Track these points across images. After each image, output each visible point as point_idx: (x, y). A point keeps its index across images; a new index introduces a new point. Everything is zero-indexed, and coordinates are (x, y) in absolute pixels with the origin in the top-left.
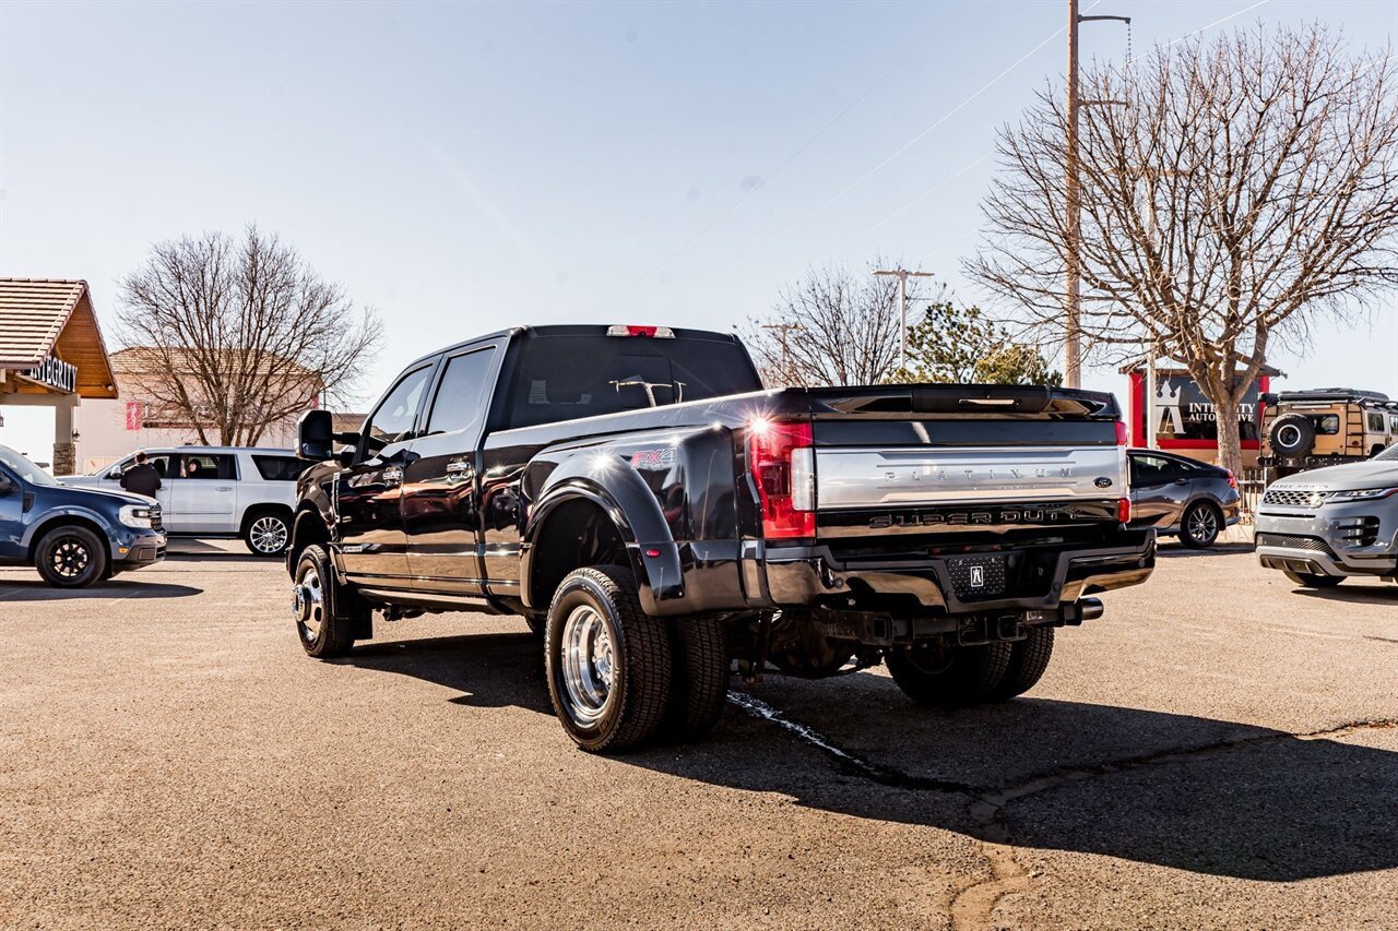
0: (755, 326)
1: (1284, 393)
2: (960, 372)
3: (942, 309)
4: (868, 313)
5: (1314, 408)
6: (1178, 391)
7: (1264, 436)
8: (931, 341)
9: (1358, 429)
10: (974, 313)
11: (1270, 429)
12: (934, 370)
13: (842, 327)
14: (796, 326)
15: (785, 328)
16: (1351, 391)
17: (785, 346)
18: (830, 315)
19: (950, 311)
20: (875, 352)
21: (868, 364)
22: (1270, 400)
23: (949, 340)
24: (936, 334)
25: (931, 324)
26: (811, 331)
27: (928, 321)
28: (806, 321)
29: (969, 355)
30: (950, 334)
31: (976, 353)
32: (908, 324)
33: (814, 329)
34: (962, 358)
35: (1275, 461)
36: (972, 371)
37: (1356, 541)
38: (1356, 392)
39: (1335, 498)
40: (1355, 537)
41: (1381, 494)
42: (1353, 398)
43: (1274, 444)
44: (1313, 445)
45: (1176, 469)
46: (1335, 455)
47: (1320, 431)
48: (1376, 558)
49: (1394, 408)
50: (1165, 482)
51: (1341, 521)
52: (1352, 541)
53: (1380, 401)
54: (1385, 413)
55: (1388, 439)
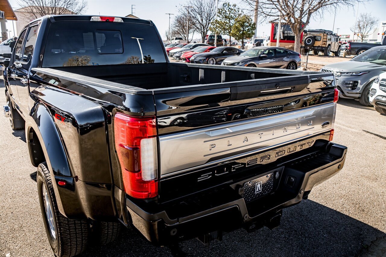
0: (181, 6)
1: (309, 30)
2: (230, 21)
3: (227, 4)
4: (209, 4)
5: (315, 34)
6: (283, 28)
7: (303, 41)
8: (224, 12)
9: (325, 40)
10: (235, 6)
11: (305, 39)
12: (224, 20)
13: (202, 8)
14: (191, 7)
15: (188, 7)
16: (325, 30)
17: (189, 12)
18: (199, 4)
19: (229, 5)
20: (210, 14)
21: (208, 17)
22: (305, 32)
23: (228, 13)
24: (225, 11)
25: (224, 8)
26: (195, 8)
27: (223, 7)
28: (194, 6)
29: (233, 17)
30: (229, 11)
31: (235, 16)
32: (218, 8)
33: (196, 8)
34: (231, 17)
35: (304, 47)
36: (233, 21)
37: (350, 88)
38: (326, 31)
39: (345, 74)
40: (349, 87)
41: (359, 74)
42: (325, 32)
43: (305, 43)
44: (314, 44)
45: (287, 53)
46: (319, 46)
47: (316, 40)
48: (355, 94)
49: (334, 35)
50: (284, 56)
51: (346, 82)
52: (348, 88)
53: (331, 33)
54: (332, 36)
55: (332, 43)
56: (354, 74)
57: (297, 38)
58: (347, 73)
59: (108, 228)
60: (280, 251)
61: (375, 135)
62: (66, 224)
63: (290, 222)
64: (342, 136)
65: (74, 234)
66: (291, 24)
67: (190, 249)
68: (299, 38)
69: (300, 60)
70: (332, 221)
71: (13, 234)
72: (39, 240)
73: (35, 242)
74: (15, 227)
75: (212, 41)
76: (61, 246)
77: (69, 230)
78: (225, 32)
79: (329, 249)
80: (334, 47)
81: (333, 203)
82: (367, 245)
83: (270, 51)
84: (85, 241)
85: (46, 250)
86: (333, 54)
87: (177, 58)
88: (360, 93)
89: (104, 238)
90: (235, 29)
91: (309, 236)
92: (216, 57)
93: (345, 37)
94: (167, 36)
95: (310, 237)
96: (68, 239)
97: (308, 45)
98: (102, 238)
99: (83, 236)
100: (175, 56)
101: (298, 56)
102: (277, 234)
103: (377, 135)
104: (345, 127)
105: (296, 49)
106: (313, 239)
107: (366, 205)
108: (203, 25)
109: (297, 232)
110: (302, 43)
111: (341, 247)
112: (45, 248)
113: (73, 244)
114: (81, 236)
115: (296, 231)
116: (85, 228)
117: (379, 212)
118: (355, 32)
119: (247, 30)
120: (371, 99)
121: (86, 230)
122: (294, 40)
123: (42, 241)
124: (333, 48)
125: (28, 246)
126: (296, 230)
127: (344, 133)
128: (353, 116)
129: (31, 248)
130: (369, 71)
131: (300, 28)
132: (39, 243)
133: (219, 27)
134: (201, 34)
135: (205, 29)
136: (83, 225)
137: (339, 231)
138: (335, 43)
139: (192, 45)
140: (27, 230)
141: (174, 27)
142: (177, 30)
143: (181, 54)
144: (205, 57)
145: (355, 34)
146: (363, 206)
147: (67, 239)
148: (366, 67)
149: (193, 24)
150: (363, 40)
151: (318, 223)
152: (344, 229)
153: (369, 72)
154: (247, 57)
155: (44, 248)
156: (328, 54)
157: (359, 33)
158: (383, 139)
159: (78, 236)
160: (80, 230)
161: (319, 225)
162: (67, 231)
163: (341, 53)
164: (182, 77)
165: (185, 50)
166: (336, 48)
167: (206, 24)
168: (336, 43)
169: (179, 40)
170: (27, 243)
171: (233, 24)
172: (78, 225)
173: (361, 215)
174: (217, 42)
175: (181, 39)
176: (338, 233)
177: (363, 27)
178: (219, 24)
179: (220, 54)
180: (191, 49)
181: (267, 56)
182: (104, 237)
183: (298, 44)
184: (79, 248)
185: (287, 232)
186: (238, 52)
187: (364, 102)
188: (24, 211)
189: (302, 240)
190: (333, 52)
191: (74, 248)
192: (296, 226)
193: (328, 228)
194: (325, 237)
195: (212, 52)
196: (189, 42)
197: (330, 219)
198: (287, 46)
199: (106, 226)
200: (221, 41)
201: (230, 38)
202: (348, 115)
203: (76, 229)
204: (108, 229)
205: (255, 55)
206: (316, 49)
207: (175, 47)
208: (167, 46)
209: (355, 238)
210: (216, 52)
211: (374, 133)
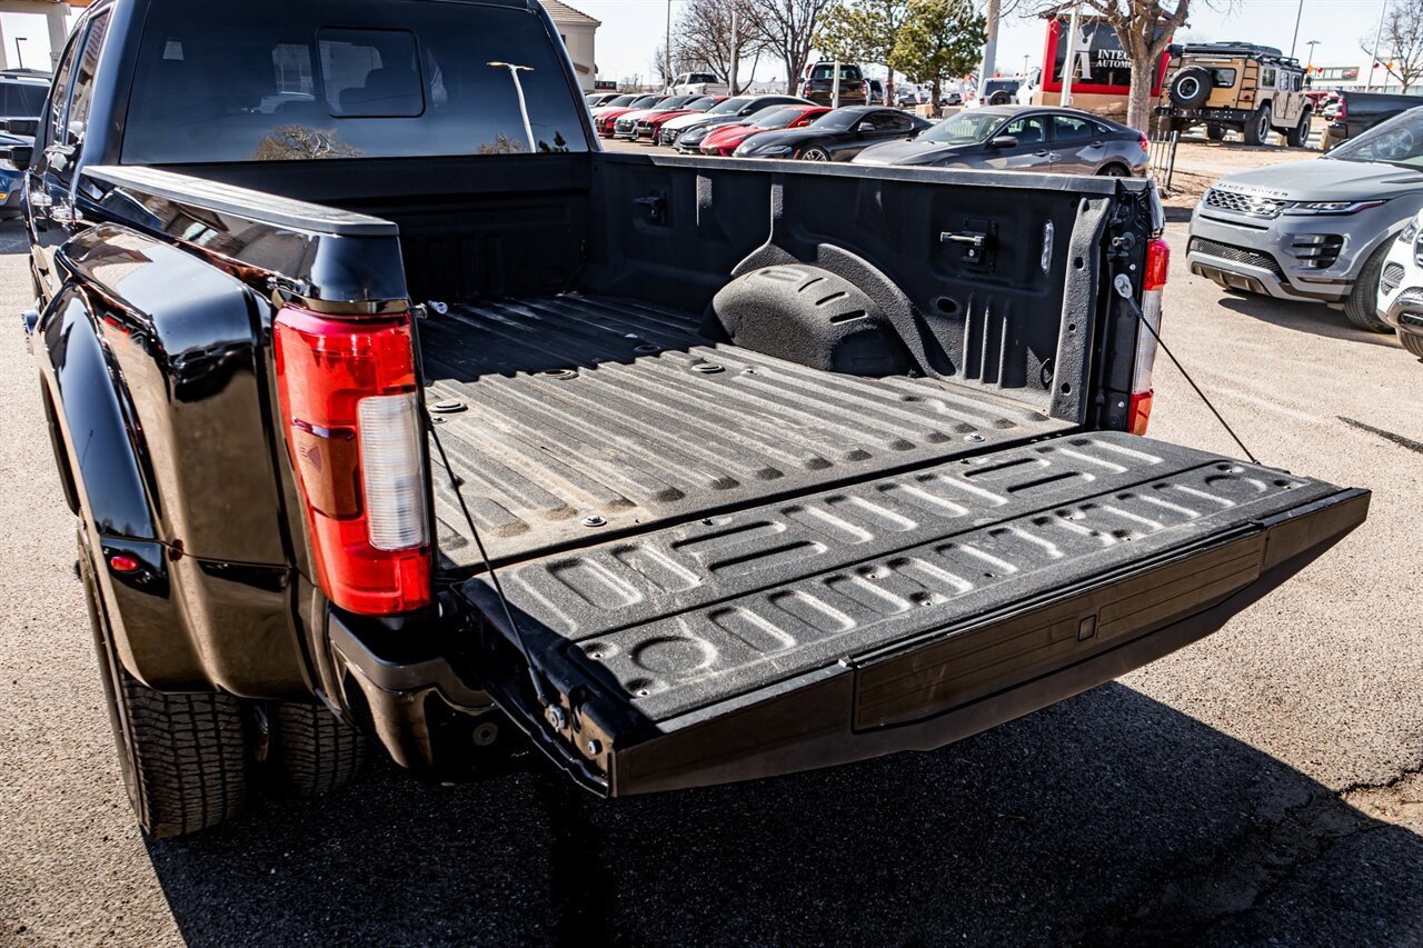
1: (1189, 45)
2: (892, 9)
5: (1213, 61)
6: (1090, 38)
7: (1165, 86)
9: (1251, 84)
11: (1172, 80)
12: (869, 8)
16: (1252, 47)
22: (1176, 51)
35: (1171, 111)
36: (903, 9)
37: (1310, 261)
38: (1256, 47)
39: (1295, 209)
40: (1309, 257)
41: (1349, 209)
42: (1252, 54)
43: (1173, 96)
44: (1208, 98)
45: (1092, 131)
46: (1226, 108)
47: (1216, 84)
48: (1329, 283)
49: (1286, 63)
50: (1082, 144)
51: (1296, 237)
52: (1305, 261)
53: (1274, 57)
54: (1278, 69)
55: (1276, 94)
56: (1329, 206)
57: (1138, 74)
58: (1304, 204)
59: (317, 733)
60: (943, 834)
61: (1383, 434)
62: (160, 713)
63: (999, 734)
64: (1256, 438)
65: (189, 750)
66: (1116, 20)
67: (618, 817)
68: (1146, 74)
69: (1145, 159)
70: (1157, 735)
71: (9, 753)
72: (97, 776)
73: (82, 781)
74: (17, 731)
75: (824, 87)
76: (147, 788)
77: (172, 734)
78: (872, 54)
79: (1126, 832)
80: (1285, 111)
81: (1173, 672)
82: (1269, 822)
83: (1034, 124)
84: (233, 777)
85: (115, 810)
86: (1283, 140)
87: (688, 149)
88: (1347, 283)
89: (306, 770)
90: (907, 39)
91: (1058, 783)
92: (827, 146)
93: (1338, 74)
94: (661, 69)
95: (1063, 789)
96: (170, 767)
97: (1186, 104)
98: (299, 768)
99: (225, 755)
100: (682, 141)
101: (1137, 144)
102: (944, 773)
103: (1390, 436)
104: (1272, 406)
105: (1134, 115)
106: (1073, 794)
107: (1293, 682)
108: (792, 28)
109: (1017, 768)
110: (1164, 93)
111: (1168, 824)
112: (112, 803)
113: (188, 783)
114: (218, 757)
115: (1013, 765)
116: (232, 731)
117: (1339, 706)
118: (1380, 55)
119: (953, 44)
120: (1384, 303)
121: (236, 735)
122: (1128, 83)
123: (105, 779)
124: (1280, 114)
125: (54, 794)
126: (1016, 762)
127: (1266, 426)
128: (1313, 365)
129: (64, 802)
130: (1385, 199)
131: (1153, 35)
132: (94, 783)
133: (848, 33)
134: (783, 63)
135: (799, 42)
136: (221, 717)
137: (1174, 770)
138: (1289, 95)
139: (748, 101)
140: (59, 742)
141: (685, 34)
142: (697, 45)
143: (705, 133)
144: (789, 146)
145: (1377, 65)
146: (1282, 686)
147: (165, 765)
148: (1378, 182)
149: (757, 24)
150: (1407, 86)
151: (1100, 739)
152: (1196, 762)
153: (1387, 200)
154: (945, 146)
155: (109, 800)
156: (1261, 136)
157: (1393, 58)
158: (1409, 451)
159: (205, 758)
160: (212, 734)
161: (1103, 747)
162: (163, 738)
163: (1310, 136)
164: (641, 204)
165: (716, 121)
166: (1290, 115)
167: (806, 21)
168: (1295, 95)
169: (703, 84)
170: (54, 786)
171: (901, 22)
172: (204, 717)
173: (1269, 717)
174: (841, 92)
175: (711, 79)
176: (1169, 777)
177: (1410, 36)
178: (850, 23)
179: (845, 134)
180: (741, 115)
181: (1017, 141)
182: (307, 764)
183: (1139, 98)
184: (214, 800)
185: (982, 770)
186: (913, 125)
187: (1363, 314)
188: (58, 677)
189: (1031, 796)
190: (1280, 130)
191: (196, 800)
192: (1019, 749)
193: (1134, 759)
194: (1118, 789)
195: (816, 128)
196: (737, 92)
197: (1148, 729)
198: (1101, 105)
199: (308, 725)
200: (858, 86)
201: (891, 74)
202: (1295, 362)
203: (195, 731)
204: (316, 738)
205: (973, 138)
206: (1216, 120)
207: (686, 108)
208: (658, 105)
209: (1227, 796)
210: (831, 126)
211: (1380, 428)
